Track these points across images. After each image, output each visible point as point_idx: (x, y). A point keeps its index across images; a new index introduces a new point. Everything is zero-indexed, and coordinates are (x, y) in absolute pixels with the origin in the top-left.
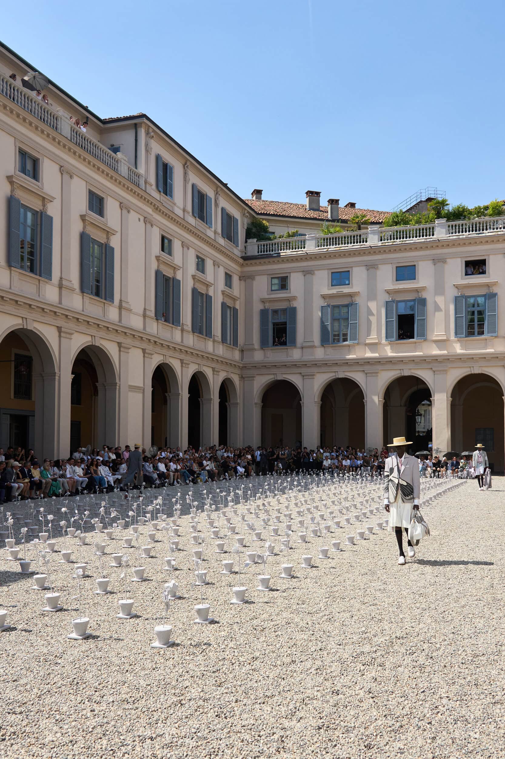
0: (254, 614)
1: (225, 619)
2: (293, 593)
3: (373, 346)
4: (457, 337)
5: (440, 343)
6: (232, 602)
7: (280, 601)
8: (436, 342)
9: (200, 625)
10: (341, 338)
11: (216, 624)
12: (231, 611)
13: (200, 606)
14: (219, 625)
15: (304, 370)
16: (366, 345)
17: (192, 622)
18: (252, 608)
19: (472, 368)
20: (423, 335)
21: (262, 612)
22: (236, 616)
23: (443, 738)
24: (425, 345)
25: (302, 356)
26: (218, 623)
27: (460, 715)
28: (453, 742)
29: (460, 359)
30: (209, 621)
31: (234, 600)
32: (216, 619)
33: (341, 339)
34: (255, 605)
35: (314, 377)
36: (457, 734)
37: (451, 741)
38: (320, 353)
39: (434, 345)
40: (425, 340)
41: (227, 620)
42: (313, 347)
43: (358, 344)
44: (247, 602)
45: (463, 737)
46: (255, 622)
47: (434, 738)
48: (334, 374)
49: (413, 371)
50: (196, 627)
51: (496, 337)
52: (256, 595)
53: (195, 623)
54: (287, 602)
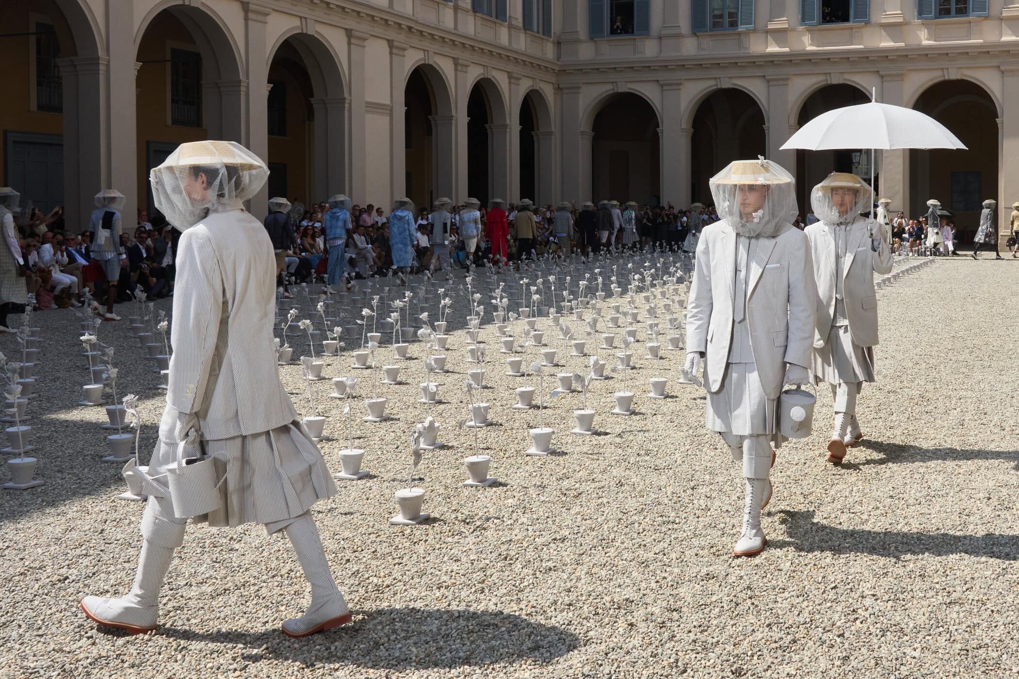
0: (565, 471)
1: (516, 479)
2: (631, 438)
3: (780, 35)
4: (922, 18)
5: (892, 28)
6: (529, 452)
7: (608, 450)
8: (886, 26)
9: (474, 488)
10: (727, 20)
11: (501, 488)
12: (527, 467)
13: (474, 459)
14: (505, 488)
15: (663, 76)
16: (767, 32)
17: (460, 484)
18: (562, 462)
19: (945, 71)
20: (864, 15)
21: (578, 468)
22: (534, 474)
23: (861, 658)
24: (867, 32)
25: (661, 52)
26: (505, 485)
27: (893, 622)
28: (877, 664)
29: (926, 55)
30: (487, 483)
31: (533, 450)
32: (500, 480)
33: (726, 24)
34: (567, 457)
35: (681, 87)
36: (884, 652)
37: (873, 662)
38: (689, 47)
39: (883, 33)
40: (868, 23)
41: (518, 481)
42: (679, 36)
43: (755, 31)
44: (554, 453)
45: (894, 656)
46: (565, 483)
47: (846, 658)
48: (712, 83)
49: (846, 76)
50: (466, 492)
51: (987, 18)
52: (570, 441)
53: (465, 486)
54: (620, 451)
